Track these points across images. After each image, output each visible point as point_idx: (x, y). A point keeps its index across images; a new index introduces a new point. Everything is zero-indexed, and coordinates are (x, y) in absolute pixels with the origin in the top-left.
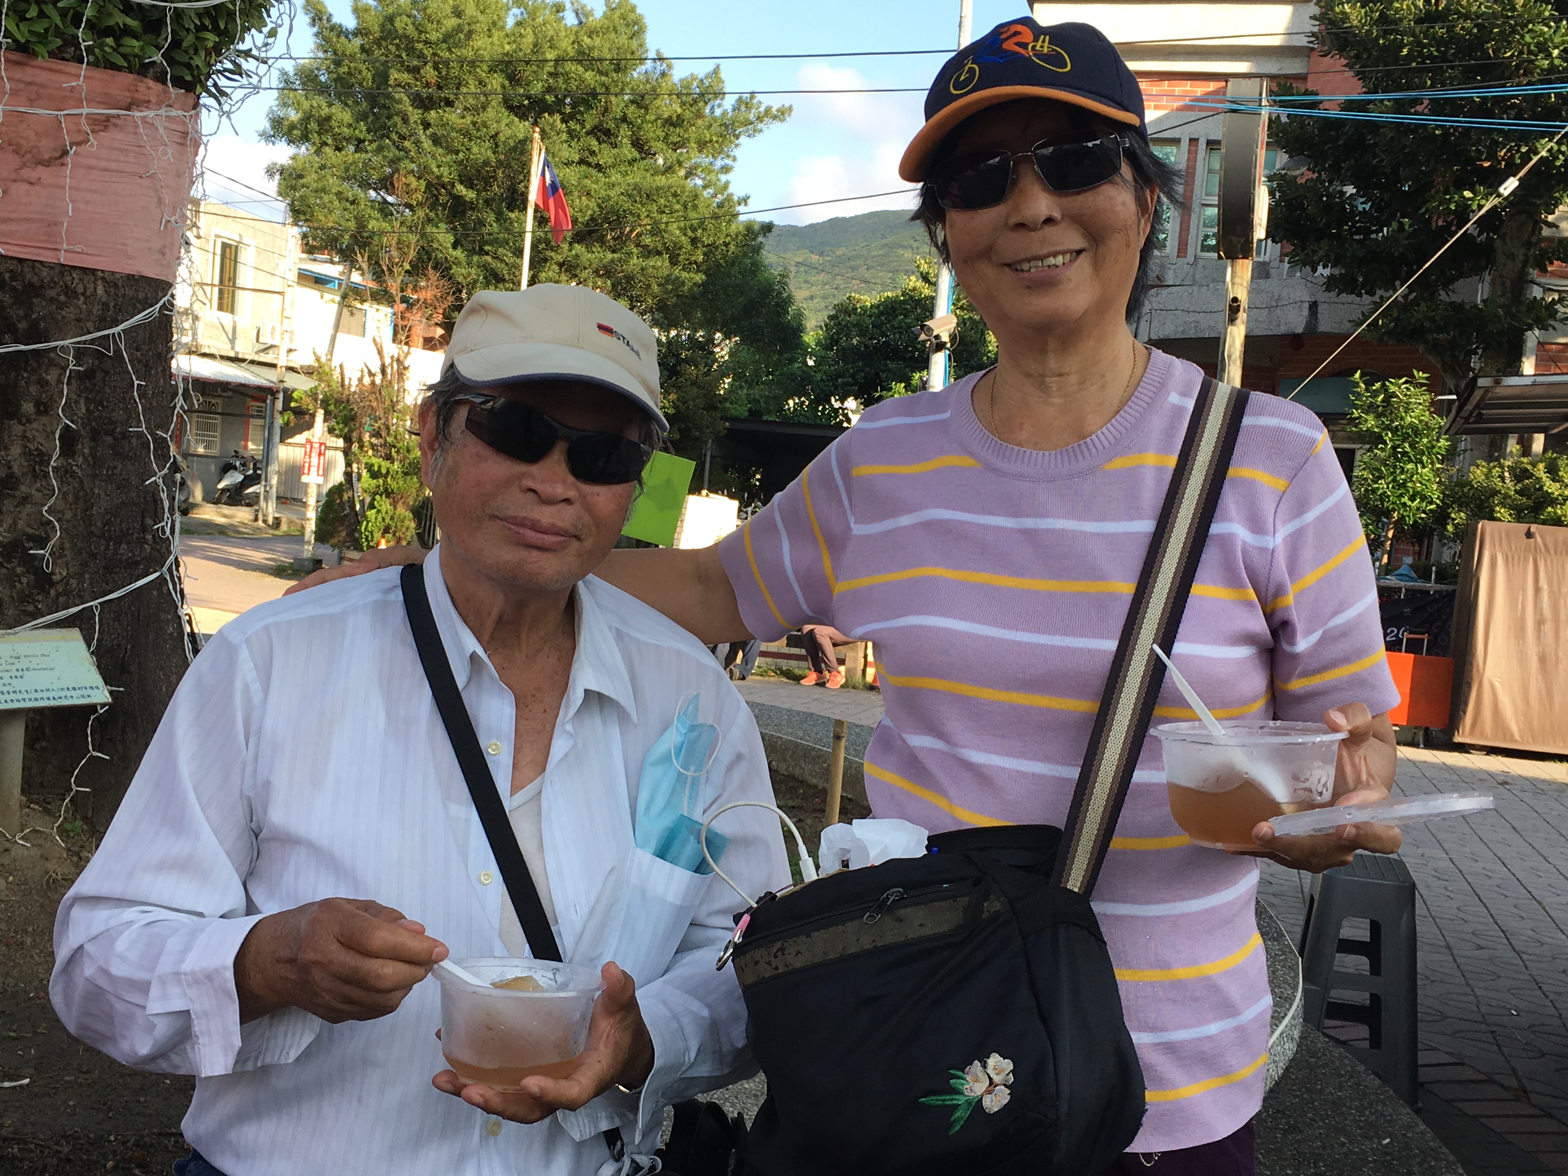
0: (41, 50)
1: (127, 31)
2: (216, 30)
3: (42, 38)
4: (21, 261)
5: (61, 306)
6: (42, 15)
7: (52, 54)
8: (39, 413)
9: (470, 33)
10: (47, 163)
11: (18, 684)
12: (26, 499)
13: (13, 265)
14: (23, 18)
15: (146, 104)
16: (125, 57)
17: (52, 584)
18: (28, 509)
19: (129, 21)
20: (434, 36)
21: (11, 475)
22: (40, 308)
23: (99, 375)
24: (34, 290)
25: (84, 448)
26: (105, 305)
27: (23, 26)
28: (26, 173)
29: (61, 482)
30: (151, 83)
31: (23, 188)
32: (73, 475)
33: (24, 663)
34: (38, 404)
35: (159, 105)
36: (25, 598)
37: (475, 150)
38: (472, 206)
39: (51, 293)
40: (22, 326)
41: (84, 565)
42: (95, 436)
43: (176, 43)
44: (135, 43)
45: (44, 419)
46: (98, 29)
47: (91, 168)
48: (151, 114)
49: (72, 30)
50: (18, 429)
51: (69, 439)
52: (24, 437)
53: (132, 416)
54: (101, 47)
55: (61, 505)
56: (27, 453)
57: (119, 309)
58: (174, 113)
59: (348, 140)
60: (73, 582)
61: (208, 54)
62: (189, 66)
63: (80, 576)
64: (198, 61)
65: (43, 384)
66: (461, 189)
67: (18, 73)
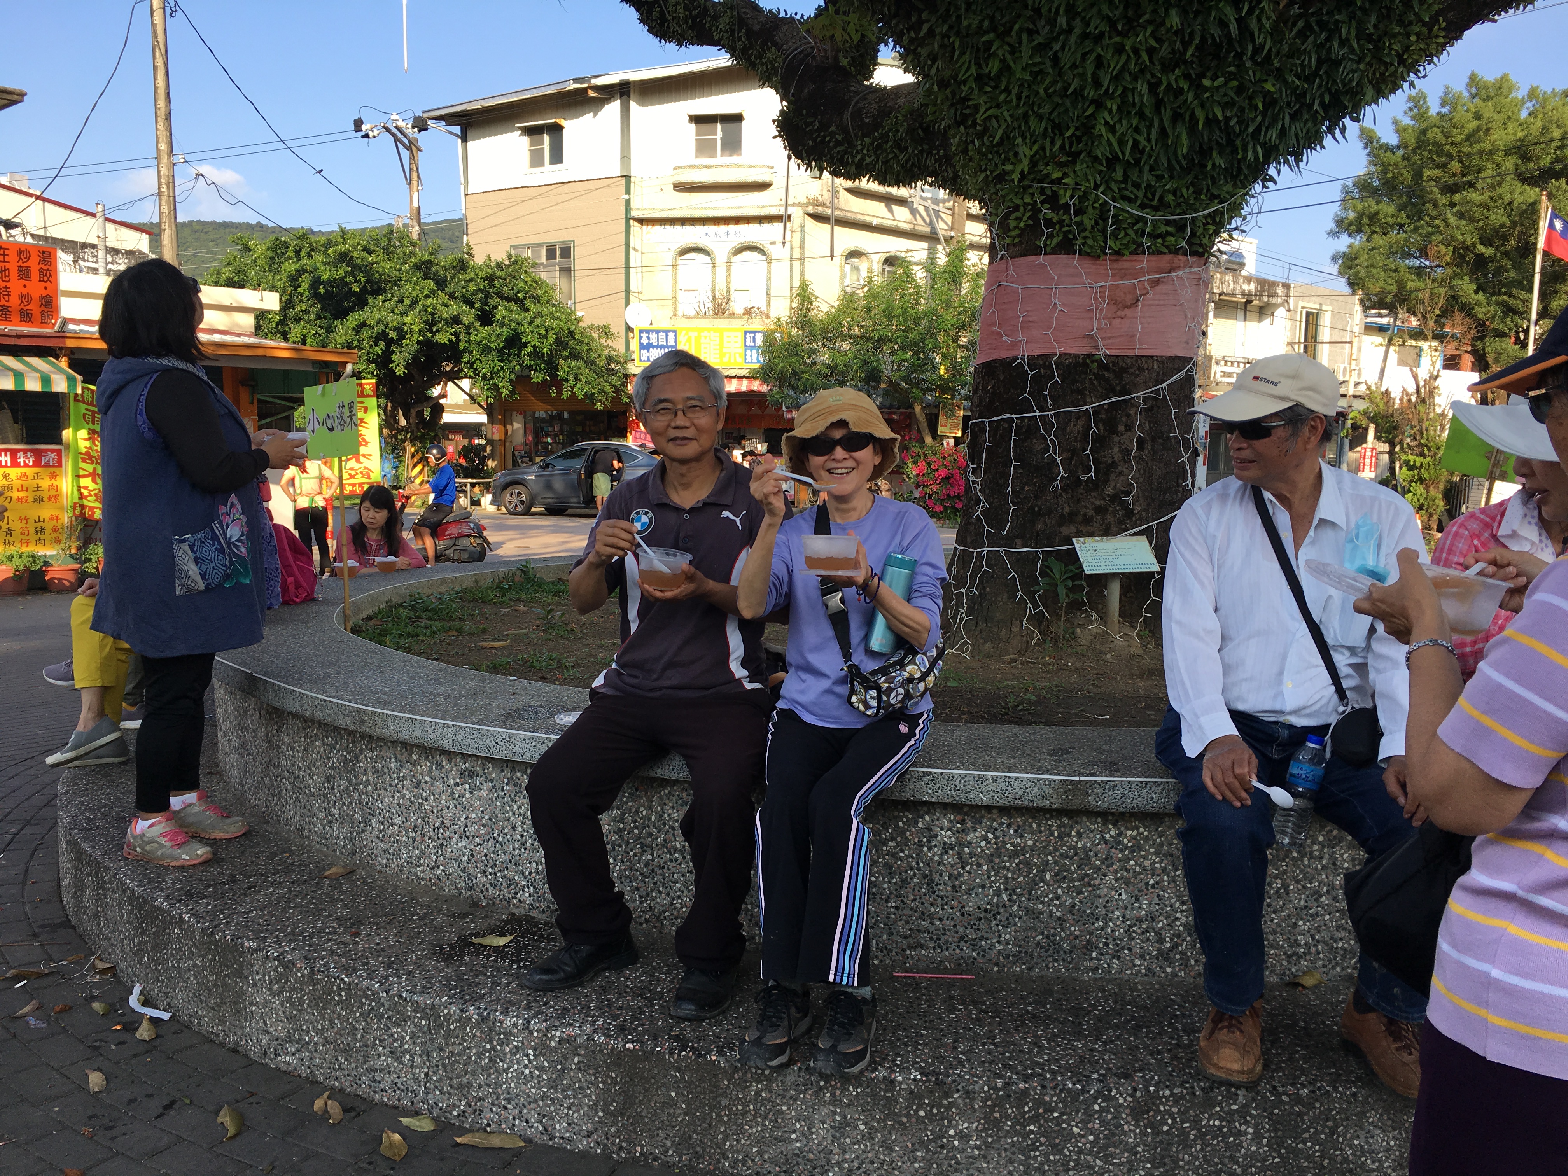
0: (1126, 252)
1: (1168, 234)
2: (1214, 222)
3: (1126, 246)
4: (1117, 356)
5: (1137, 376)
6: (1126, 234)
7: (1131, 253)
8: (1126, 430)
9: (1488, 130)
10: (1129, 307)
11: (1116, 562)
12: (1121, 473)
13: (1113, 359)
14: (1117, 238)
15: (1178, 268)
16: (1167, 247)
17: (1134, 515)
18: (1122, 478)
19: (1169, 229)
20: (1458, 139)
21: (1113, 462)
22: (1127, 378)
23: (1155, 409)
24: (1124, 370)
25: (1148, 446)
26: (1158, 373)
27: (1118, 243)
28: (1119, 313)
29: (1137, 463)
30: (1181, 257)
31: (1119, 320)
32: (1143, 460)
33: (1119, 552)
34: (1126, 426)
35: (1185, 267)
36: (1121, 522)
37: (1492, 217)
38: (1491, 260)
39: (1132, 370)
40: (1118, 388)
41: (1149, 505)
42: (1153, 439)
43: (1193, 234)
44: (1173, 239)
45: (1129, 433)
46: (1153, 236)
47: (1150, 305)
48: (1181, 273)
49: (1140, 239)
50: (1116, 439)
51: (1141, 442)
52: (1119, 443)
53: (1171, 429)
54: (1155, 245)
55: (1137, 475)
56: (1121, 451)
57: (1165, 374)
58: (1193, 270)
59: (1392, 227)
60: (1144, 514)
61: (1211, 235)
62: (1201, 245)
63: (1147, 510)
64: (1205, 241)
65: (1128, 415)
66: (1481, 248)
67: (1115, 266)
